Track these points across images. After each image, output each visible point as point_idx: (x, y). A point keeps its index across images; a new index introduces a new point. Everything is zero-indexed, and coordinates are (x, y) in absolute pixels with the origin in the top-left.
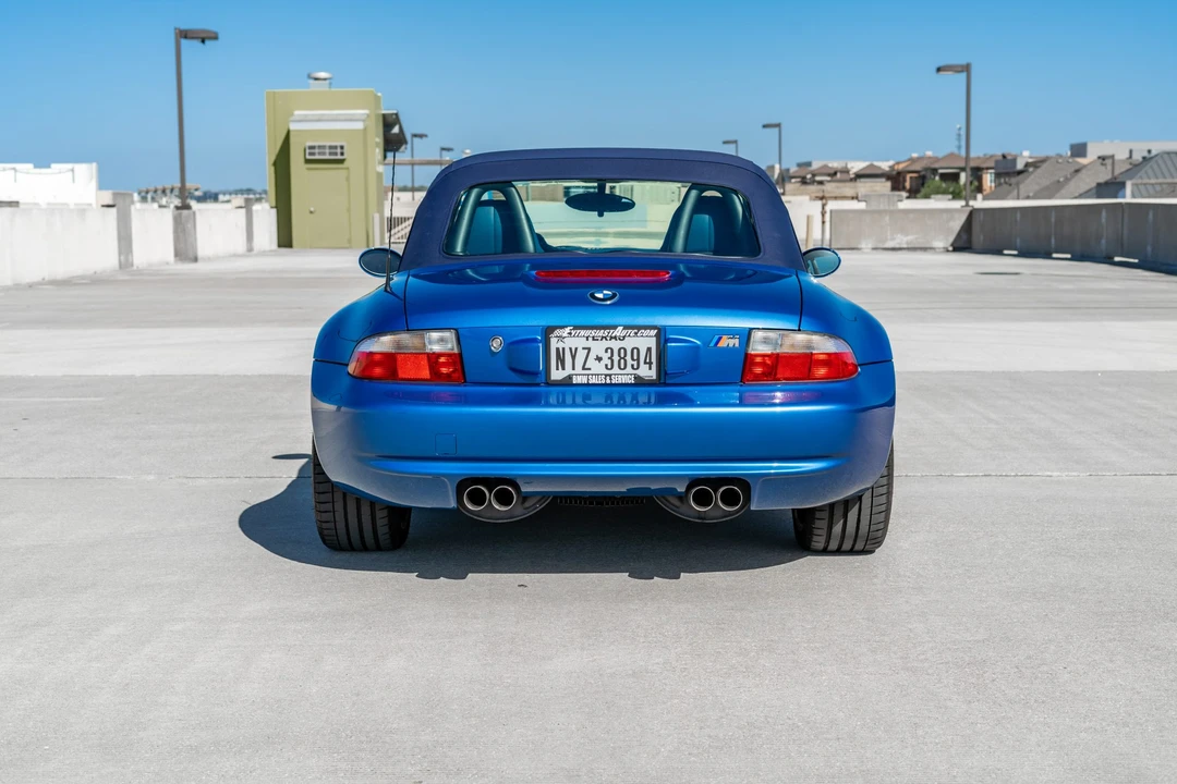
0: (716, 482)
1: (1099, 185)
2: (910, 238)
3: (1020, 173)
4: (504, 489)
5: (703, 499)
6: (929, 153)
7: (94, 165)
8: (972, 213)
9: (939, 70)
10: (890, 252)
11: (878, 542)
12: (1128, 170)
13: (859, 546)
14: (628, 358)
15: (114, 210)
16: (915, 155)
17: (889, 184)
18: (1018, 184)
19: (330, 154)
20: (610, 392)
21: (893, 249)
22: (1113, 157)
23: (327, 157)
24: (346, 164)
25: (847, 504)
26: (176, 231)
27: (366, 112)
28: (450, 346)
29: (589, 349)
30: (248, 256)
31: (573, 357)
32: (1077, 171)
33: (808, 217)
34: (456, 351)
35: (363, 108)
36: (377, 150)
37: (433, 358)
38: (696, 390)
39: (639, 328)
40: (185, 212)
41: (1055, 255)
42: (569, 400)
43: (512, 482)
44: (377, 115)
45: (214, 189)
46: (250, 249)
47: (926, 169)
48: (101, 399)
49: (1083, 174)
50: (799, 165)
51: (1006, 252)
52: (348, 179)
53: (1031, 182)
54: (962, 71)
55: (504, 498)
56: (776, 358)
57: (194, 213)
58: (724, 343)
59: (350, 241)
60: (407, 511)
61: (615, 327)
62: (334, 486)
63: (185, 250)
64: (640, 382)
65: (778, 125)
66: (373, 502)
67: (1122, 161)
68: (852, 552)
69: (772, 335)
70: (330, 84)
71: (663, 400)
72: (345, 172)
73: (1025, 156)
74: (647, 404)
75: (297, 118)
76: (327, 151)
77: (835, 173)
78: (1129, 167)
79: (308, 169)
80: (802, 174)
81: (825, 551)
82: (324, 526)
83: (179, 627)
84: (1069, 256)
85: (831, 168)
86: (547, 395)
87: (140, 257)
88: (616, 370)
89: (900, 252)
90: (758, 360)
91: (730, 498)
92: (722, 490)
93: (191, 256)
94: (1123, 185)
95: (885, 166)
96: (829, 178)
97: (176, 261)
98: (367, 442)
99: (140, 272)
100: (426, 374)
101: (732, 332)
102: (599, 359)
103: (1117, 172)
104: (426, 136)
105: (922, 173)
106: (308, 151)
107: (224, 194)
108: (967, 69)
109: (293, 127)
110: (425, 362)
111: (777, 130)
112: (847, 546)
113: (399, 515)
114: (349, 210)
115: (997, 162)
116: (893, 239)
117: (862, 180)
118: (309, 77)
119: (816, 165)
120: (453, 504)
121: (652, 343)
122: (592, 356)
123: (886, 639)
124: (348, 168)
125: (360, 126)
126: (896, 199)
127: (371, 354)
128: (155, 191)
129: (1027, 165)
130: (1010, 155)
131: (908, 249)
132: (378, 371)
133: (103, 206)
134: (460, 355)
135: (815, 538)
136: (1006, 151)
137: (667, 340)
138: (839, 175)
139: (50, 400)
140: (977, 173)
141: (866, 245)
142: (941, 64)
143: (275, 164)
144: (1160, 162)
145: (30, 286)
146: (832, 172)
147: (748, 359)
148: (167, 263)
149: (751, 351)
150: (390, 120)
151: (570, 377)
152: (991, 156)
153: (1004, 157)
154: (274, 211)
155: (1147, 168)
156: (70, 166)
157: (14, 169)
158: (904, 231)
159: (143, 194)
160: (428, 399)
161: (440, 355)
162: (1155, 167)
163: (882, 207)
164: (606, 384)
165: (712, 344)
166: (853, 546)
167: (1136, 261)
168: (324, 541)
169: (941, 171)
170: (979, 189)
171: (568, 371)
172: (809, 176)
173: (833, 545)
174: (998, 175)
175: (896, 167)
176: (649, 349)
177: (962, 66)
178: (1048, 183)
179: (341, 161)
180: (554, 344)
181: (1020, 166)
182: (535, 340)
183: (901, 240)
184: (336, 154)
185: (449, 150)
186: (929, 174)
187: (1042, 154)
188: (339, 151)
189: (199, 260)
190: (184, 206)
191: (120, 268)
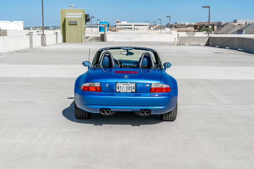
0: (145, 110)
1: (238, 31)
2: (196, 43)
3: (223, 26)
4: (108, 110)
5: (143, 113)
6: (203, 21)
7: (23, 21)
8: (210, 38)
9: (203, 7)
10: (192, 46)
11: (175, 119)
12: (244, 27)
13: (171, 120)
14: (130, 88)
15: (29, 36)
16: (200, 22)
17: (194, 28)
18: (221, 29)
19: (74, 23)
20: (127, 94)
21: (193, 45)
22: (241, 24)
23: (73, 23)
24: (77, 25)
25: (169, 113)
26: (42, 40)
27: (82, 14)
28: (99, 85)
29: (123, 86)
30: (57, 45)
31: (121, 88)
32: (234, 27)
33: (175, 38)
34: (100, 86)
35: (81, 13)
36: (84, 22)
37: (96, 87)
38: (142, 94)
39: (132, 83)
40: (44, 36)
41: (226, 48)
42: (120, 95)
43: (109, 109)
44: (84, 14)
45: (48, 26)
46: (57, 43)
47: (202, 25)
48: (31, 83)
49: (235, 28)
50: (175, 23)
51: (216, 46)
52: (78, 28)
53: (224, 29)
54: (208, 8)
55: (108, 112)
56: (156, 88)
57: (45, 36)
58: (147, 86)
59: (78, 41)
60: (90, 113)
61: (128, 83)
62: (78, 108)
63: (43, 43)
64: (132, 92)
65: (170, 17)
66: (85, 112)
67: (244, 25)
68: (170, 121)
69: (155, 84)
70: (74, 8)
71: (136, 96)
72: (77, 26)
73: (223, 22)
74: (133, 96)
75: (68, 15)
76: (73, 22)
77: (183, 25)
78: (245, 26)
79: (69, 26)
80: (175, 25)
81: (165, 121)
82: (76, 115)
83: (52, 134)
84: (229, 48)
85: (182, 24)
86: (116, 94)
87: (34, 45)
88: (128, 90)
89: (194, 46)
90: (153, 88)
91: (147, 113)
92: (146, 111)
93: (45, 45)
94: (243, 31)
95: (193, 24)
96: (181, 26)
97: (41, 46)
98: (84, 102)
99: (34, 49)
100: (95, 90)
101: (148, 84)
102: (125, 88)
103: (242, 28)
104: (94, 17)
105: (202, 26)
106: (69, 22)
107: (50, 27)
108: (209, 7)
109: (66, 17)
110: (94, 88)
111: (169, 17)
112: (169, 120)
113: (89, 114)
114: (78, 35)
115: (217, 24)
116: (193, 43)
117: (188, 27)
118: (70, 6)
119: (178, 23)
120: (99, 113)
121: (134, 85)
122: (124, 87)
123: (172, 139)
124: (78, 26)
125: (80, 17)
126: (194, 34)
127: (85, 86)
128: (36, 27)
129: (224, 24)
130: (220, 22)
131: (196, 45)
132: (86, 89)
133: (27, 35)
134: (101, 87)
135: (163, 118)
136: (219, 21)
137: (137, 85)
138: (183, 26)
139: (21, 83)
140: (213, 26)
141: (187, 44)
142: (203, 6)
143: (62, 25)
144: (252, 25)
145: (12, 52)
146: (182, 25)
147: (151, 89)
148: (40, 46)
149: (152, 87)
150: (87, 15)
151: (120, 91)
152: (216, 22)
153: (219, 22)
154: (62, 34)
155: (249, 27)
156: (17, 21)
157: (5, 22)
158: (195, 42)
159: (33, 28)
160: (95, 94)
161: (97, 87)
162: (250, 26)
163: (191, 36)
164: (126, 92)
165: (145, 86)
166: (170, 120)
167: (242, 50)
168: (76, 117)
169: (205, 25)
170: (213, 30)
171: (120, 90)
172: (177, 26)
173: (167, 120)
174: (218, 26)
175: (196, 24)
176: (134, 86)
177: (208, 6)
178: (228, 29)
179: (76, 24)
180: (117, 85)
181: (222, 25)
182: (114, 85)
183: (194, 43)
184: (75, 23)
185: (99, 20)
186: (203, 26)
187: (227, 22)
188: (76, 22)
189: (46, 46)
190: (43, 35)
191: (30, 48)
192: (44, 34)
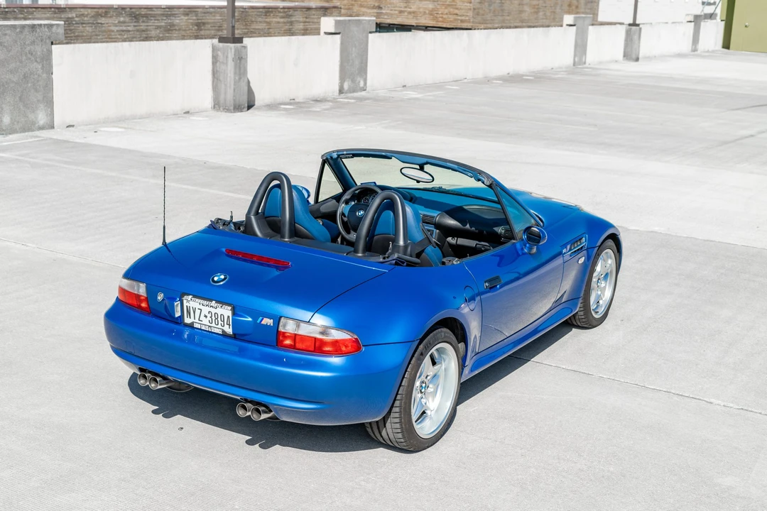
4: (154, 378)
14: (219, 319)
15: (574, 28)
20: (210, 336)
26: (626, 40)
28: (144, 292)
29: (201, 310)
30: (692, 56)
31: (194, 312)
34: (146, 295)
38: (250, 346)
39: (223, 304)
40: (634, 28)
46: (695, 50)
56: (296, 335)
57: (641, 29)
61: (212, 301)
63: (631, 52)
87: (592, 58)
88: (213, 325)
90: (286, 335)
93: (634, 56)
97: (624, 60)
99: (591, 67)
100: (135, 304)
101: (269, 316)
102: (206, 316)
110: (135, 298)
121: (230, 314)
122: (203, 314)
133: (567, 25)
134: (148, 298)
137: (237, 315)
147: (278, 334)
148: (616, 62)
149: (281, 330)
151: (193, 323)
154: (724, 22)
161: (140, 296)
164: (209, 332)
165: (259, 321)
171: (192, 319)
176: (229, 317)
180: (185, 303)
189: (640, 60)
190: (634, 24)
191: (574, 65)
192: (637, 22)
